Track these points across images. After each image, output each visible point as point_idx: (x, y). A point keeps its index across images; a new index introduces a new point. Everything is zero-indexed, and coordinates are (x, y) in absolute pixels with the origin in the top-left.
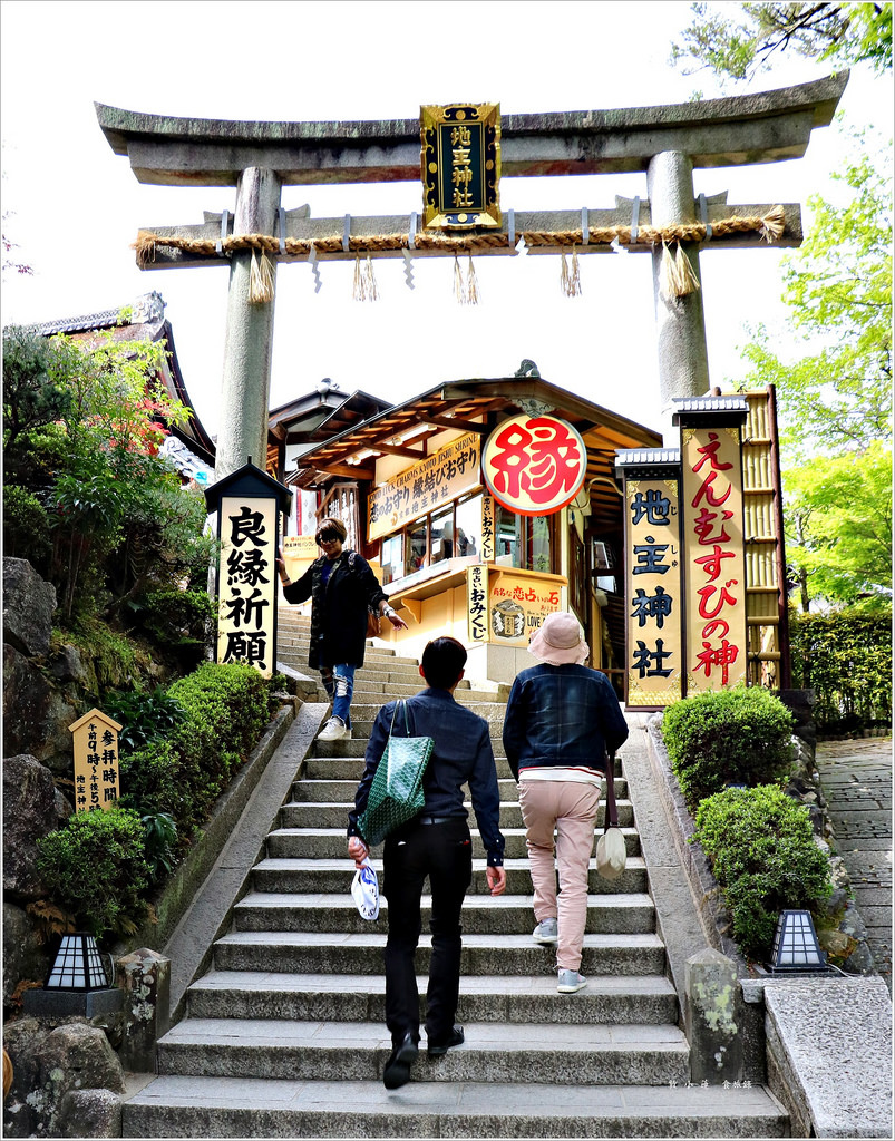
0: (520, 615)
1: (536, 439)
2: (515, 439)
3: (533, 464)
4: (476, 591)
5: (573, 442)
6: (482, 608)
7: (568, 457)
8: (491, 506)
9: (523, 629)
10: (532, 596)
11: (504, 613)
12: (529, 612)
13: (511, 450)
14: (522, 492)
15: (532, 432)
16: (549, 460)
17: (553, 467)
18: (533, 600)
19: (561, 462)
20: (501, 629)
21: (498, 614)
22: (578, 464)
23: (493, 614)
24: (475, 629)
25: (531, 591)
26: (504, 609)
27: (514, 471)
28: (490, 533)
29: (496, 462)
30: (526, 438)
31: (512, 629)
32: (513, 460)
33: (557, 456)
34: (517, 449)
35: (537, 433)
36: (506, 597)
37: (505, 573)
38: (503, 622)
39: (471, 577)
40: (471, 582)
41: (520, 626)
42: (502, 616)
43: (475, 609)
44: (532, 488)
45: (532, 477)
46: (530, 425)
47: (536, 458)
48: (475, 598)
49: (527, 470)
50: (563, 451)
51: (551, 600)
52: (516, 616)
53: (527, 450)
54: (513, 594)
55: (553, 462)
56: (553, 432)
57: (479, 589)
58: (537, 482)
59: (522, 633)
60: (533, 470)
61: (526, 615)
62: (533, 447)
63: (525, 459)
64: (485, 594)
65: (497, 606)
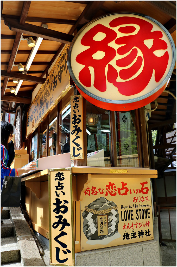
0: (113, 212)
1: (120, 35)
2: (100, 37)
3: (118, 57)
4: (58, 202)
5: (159, 34)
6: (65, 223)
7: (155, 47)
8: (80, 104)
9: (116, 227)
10: (124, 189)
11: (96, 212)
12: (122, 207)
13: (96, 47)
14: (109, 85)
15: (116, 29)
16: (135, 52)
17: (140, 58)
18: (126, 193)
19: (148, 52)
20: (93, 231)
21: (90, 215)
22: (167, 54)
23: (85, 216)
24: (58, 249)
25: (124, 184)
26: (97, 209)
27: (99, 65)
28: (79, 130)
29: (81, 58)
30: (111, 35)
31: (105, 229)
32: (99, 55)
33: (144, 48)
34: (103, 46)
35: (121, 30)
36: (99, 196)
37: (92, 174)
38: (95, 223)
39: (53, 183)
40: (53, 190)
41: (114, 224)
42: (94, 217)
43: (58, 223)
44: (119, 80)
45: (118, 69)
46: (113, 24)
47: (121, 51)
48: (57, 211)
49: (113, 63)
50: (149, 43)
51: (142, 191)
52: (110, 214)
53: (113, 45)
54: (105, 191)
55: (140, 53)
56: (137, 28)
57: (62, 198)
58: (124, 74)
59: (116, 231)
60: (119, 63)
61: (120, 210)
62: (118, 42)
63: (110, 53)
64: (69, 205)
65: (89, 206)
